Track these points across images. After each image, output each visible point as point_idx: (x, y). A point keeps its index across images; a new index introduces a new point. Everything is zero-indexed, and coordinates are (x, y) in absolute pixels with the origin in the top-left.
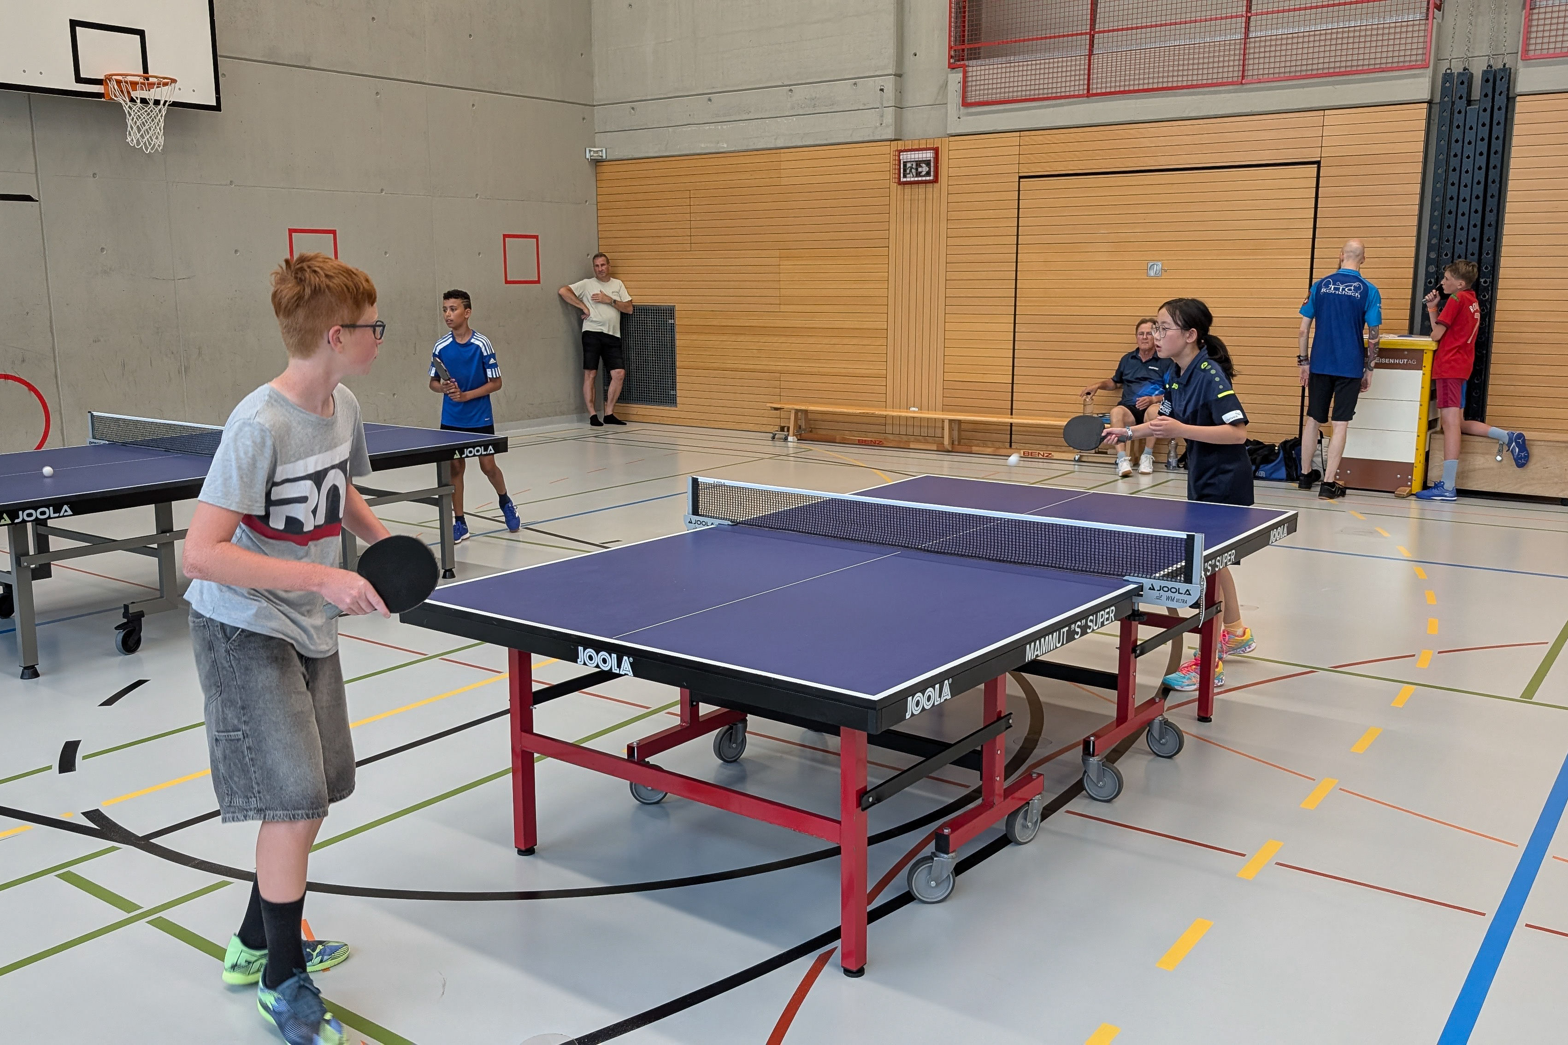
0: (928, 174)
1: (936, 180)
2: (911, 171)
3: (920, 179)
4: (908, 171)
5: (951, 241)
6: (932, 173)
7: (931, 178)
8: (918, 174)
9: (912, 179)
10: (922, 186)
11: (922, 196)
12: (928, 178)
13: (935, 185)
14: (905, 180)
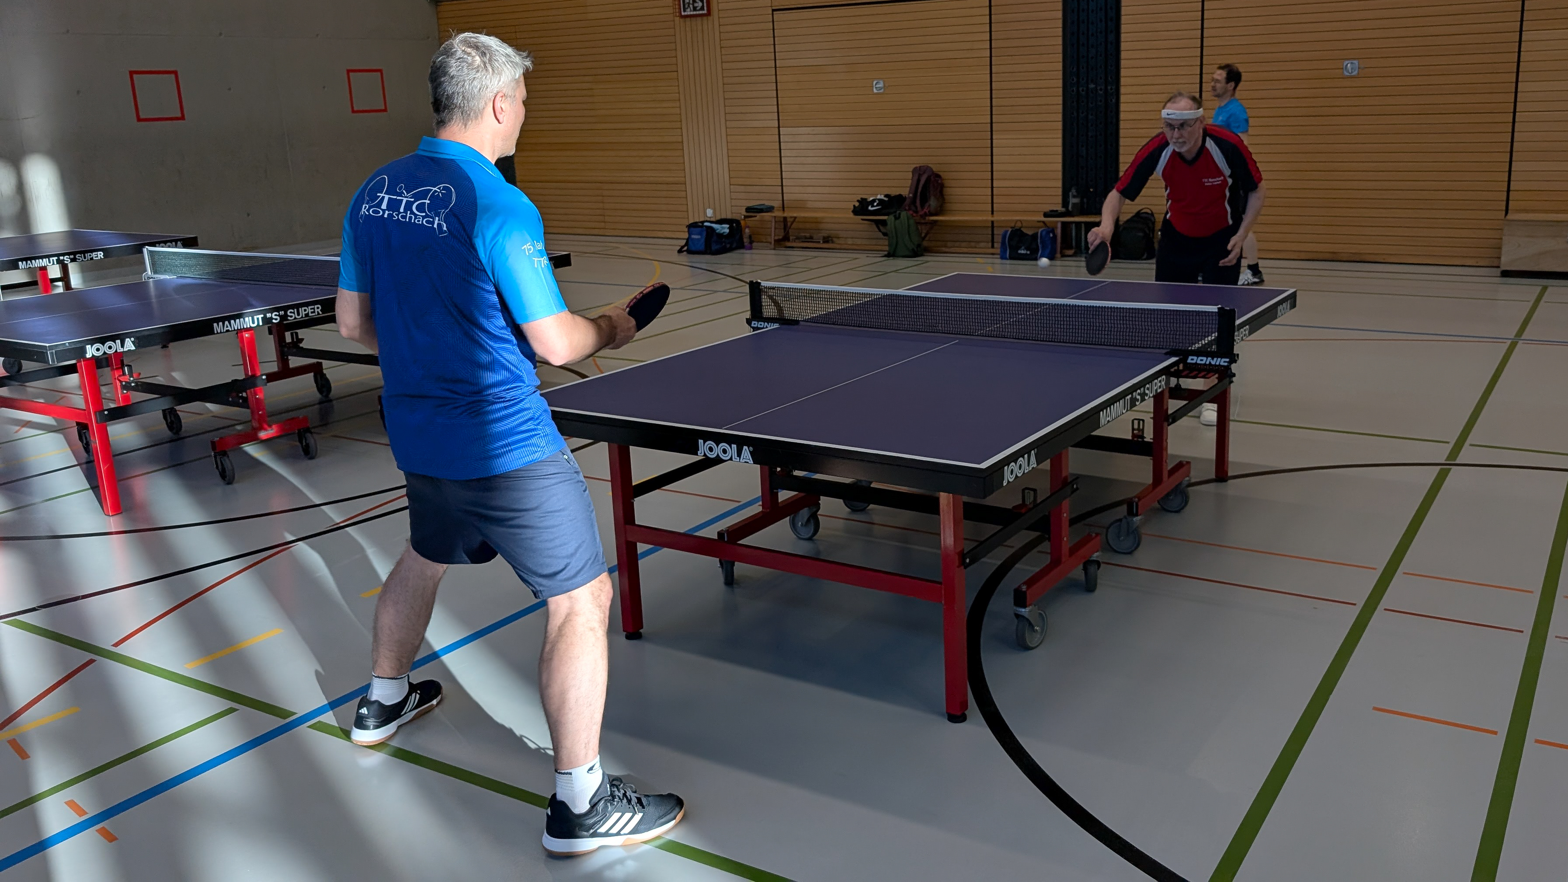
0: (702, 8)
1: (709, 14)
2: (689, 6)
3: (695, 13)
4: (686, 6)
5: (725, 66)
6: (705, 8)
7: (705, 12)
8: (695, 9)
9: (689, 13)
10: (699, 19)
11: (700, 28)
12: (701, 12)
13: (709, 18)
14: (686, 13)
